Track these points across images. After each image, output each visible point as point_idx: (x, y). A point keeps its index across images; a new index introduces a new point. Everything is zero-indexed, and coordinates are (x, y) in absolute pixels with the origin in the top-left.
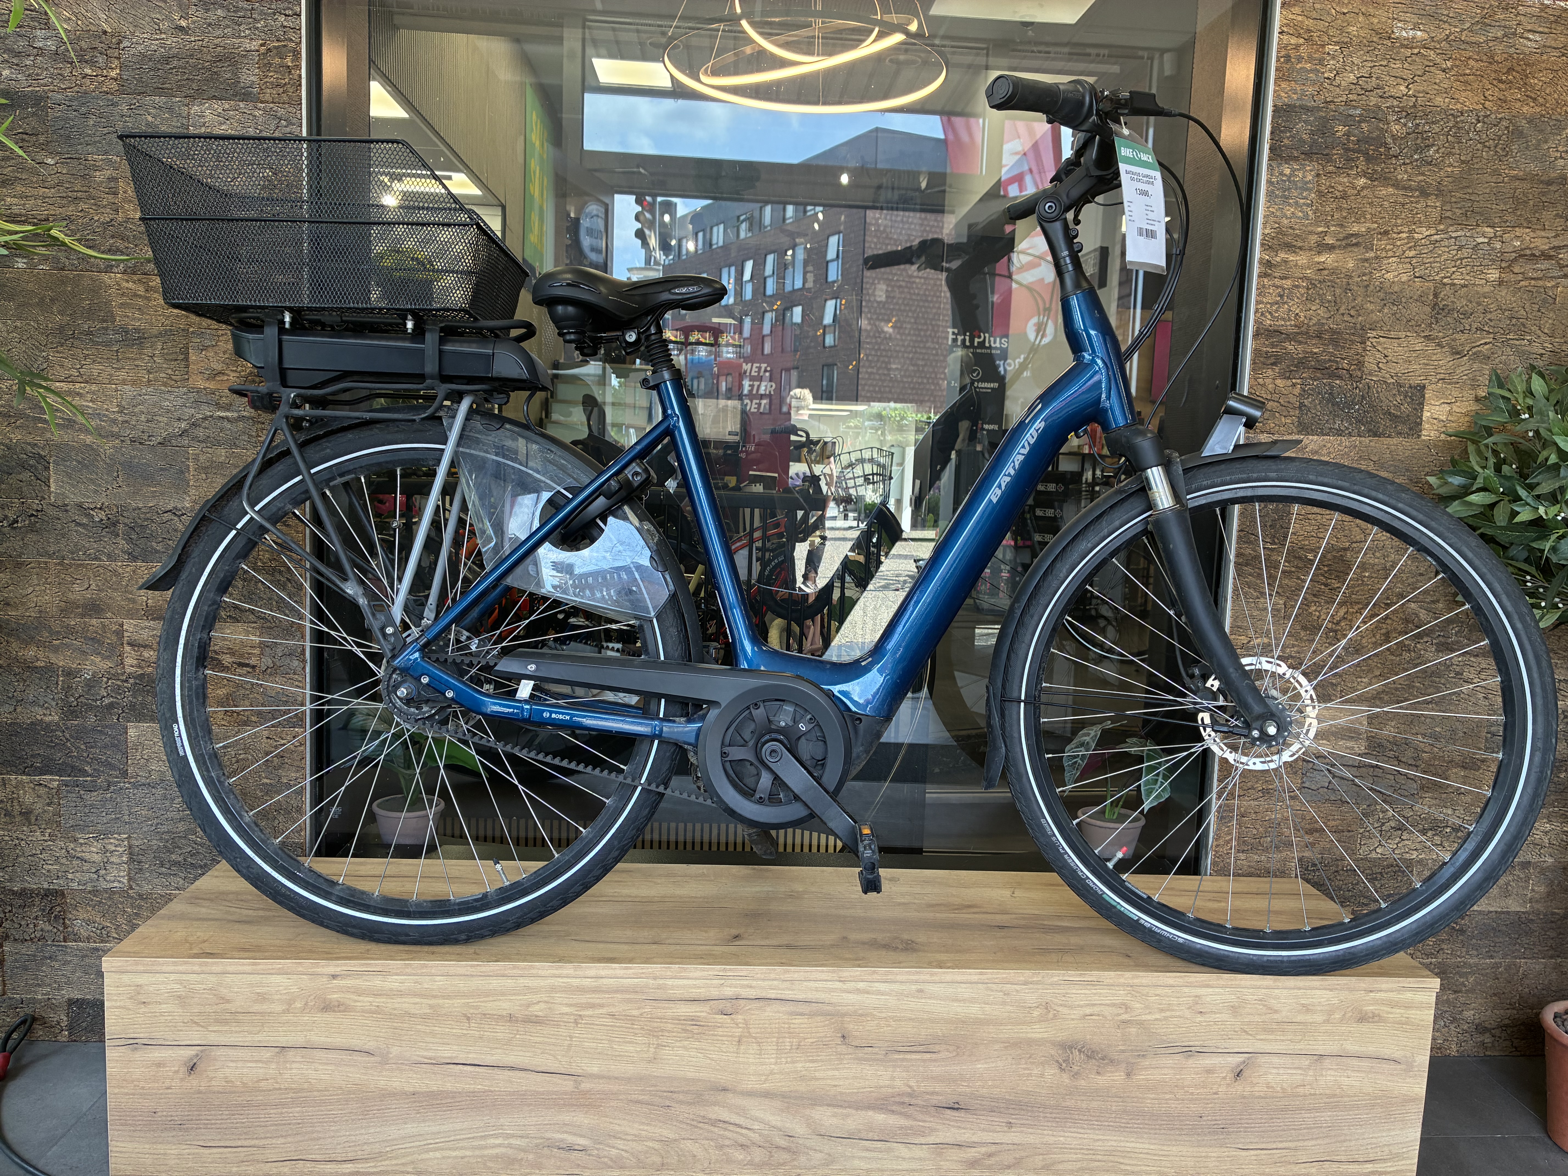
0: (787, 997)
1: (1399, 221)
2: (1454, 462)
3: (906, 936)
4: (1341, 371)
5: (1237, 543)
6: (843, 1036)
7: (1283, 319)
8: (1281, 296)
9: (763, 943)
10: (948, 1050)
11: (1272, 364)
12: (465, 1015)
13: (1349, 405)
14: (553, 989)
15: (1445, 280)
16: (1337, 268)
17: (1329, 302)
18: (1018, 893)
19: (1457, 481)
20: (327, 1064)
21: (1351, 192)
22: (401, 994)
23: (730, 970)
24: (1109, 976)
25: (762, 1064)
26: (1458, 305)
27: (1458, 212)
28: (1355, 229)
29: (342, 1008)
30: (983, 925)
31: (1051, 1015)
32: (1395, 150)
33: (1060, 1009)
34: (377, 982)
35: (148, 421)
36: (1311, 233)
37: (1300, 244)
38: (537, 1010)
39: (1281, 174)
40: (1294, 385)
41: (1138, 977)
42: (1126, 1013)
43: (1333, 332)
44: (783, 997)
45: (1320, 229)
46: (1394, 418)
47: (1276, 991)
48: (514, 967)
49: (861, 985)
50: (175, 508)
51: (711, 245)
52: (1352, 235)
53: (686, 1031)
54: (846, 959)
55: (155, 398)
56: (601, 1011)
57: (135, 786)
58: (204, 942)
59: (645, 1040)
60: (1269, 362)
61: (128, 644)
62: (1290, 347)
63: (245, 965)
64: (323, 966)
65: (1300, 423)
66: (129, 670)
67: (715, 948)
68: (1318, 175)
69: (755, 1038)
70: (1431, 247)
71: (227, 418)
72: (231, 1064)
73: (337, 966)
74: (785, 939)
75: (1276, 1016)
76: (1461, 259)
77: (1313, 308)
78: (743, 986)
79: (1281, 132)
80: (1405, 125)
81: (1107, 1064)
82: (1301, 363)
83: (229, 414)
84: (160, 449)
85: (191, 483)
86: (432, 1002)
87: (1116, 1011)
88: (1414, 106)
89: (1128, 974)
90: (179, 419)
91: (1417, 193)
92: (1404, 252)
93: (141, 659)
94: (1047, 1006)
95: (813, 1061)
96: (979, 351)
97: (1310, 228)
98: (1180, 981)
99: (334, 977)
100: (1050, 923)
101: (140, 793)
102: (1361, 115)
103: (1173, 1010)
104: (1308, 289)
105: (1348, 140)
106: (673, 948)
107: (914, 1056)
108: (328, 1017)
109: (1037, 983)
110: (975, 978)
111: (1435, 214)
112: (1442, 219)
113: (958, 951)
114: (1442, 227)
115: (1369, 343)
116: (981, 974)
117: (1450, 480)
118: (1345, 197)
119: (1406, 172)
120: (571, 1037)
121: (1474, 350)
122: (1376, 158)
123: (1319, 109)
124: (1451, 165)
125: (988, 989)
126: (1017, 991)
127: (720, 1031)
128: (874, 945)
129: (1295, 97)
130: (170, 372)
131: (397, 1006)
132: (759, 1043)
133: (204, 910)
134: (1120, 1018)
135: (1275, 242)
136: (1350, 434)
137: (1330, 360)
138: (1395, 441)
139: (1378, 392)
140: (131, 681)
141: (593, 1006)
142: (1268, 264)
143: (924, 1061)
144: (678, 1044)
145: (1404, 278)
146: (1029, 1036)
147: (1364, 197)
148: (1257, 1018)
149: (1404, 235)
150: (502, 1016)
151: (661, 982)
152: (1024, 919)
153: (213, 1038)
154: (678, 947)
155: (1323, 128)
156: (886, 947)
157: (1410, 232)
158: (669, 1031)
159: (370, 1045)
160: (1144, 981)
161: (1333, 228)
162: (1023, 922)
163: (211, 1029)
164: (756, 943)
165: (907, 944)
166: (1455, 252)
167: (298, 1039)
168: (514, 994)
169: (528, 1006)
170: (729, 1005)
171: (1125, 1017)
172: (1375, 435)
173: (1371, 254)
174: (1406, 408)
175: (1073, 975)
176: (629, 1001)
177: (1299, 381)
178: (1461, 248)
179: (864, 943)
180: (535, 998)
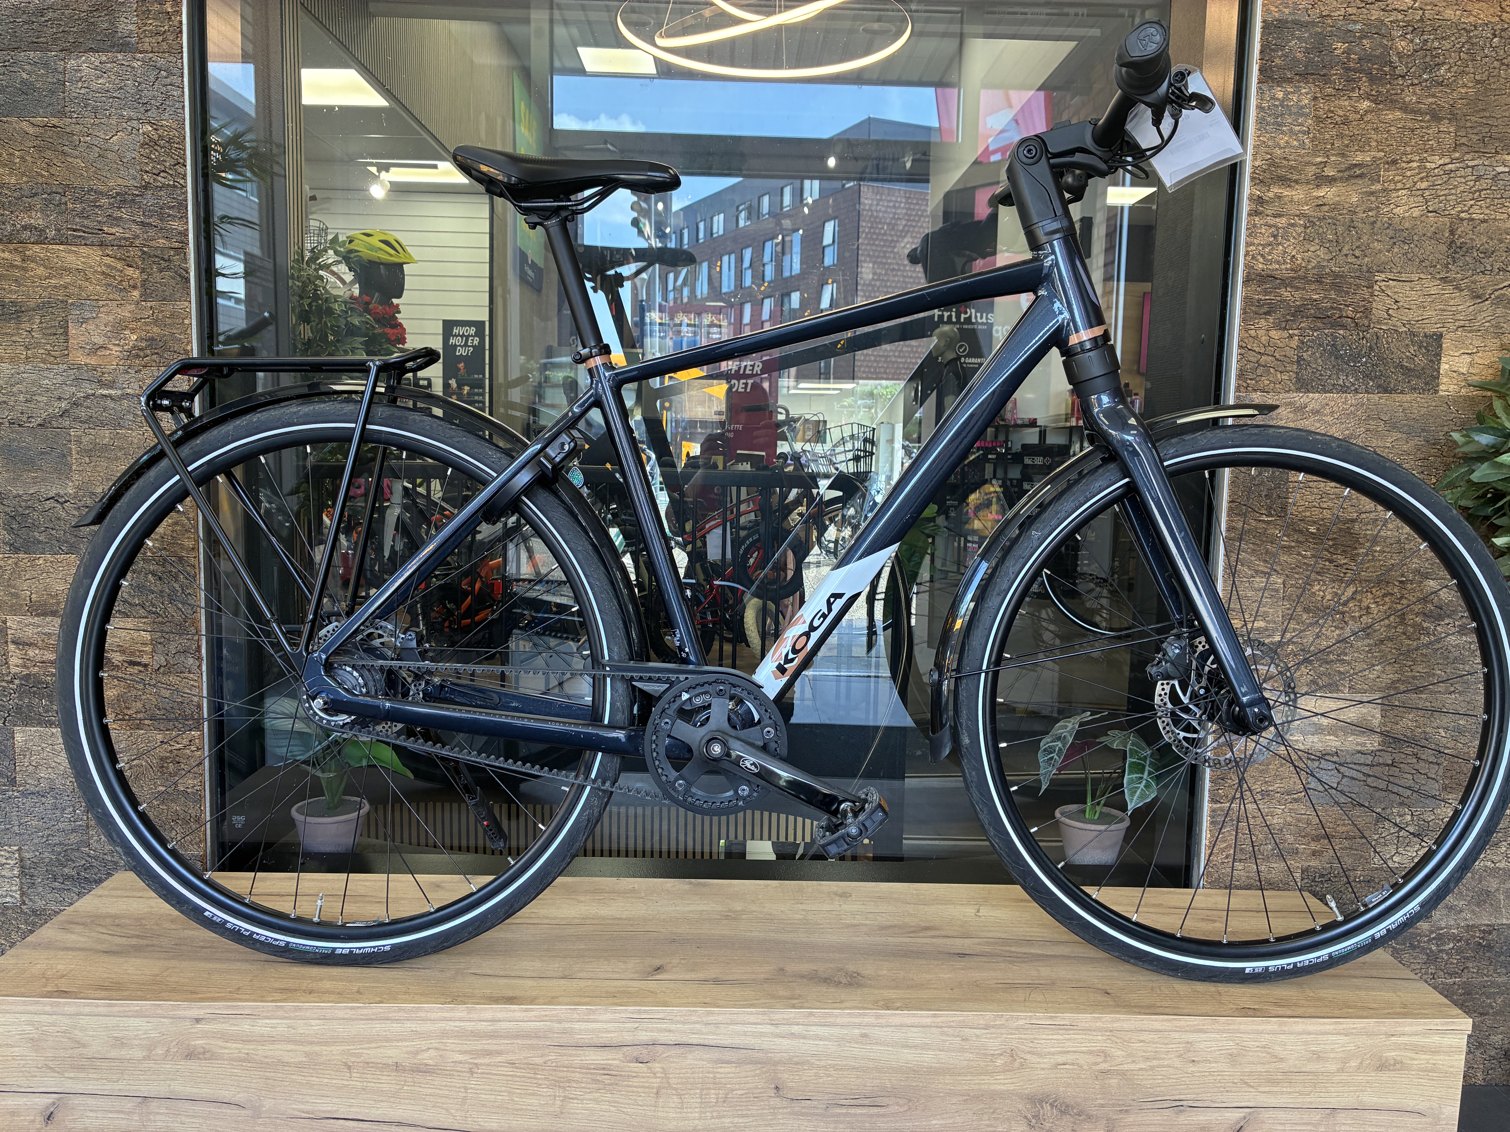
0: (712, 1043)
1: (1408, 149)
2: (1480, 418)
3: (851, 967)
4: (1344, 320)
5: (1228, 515)
6: (777, 1088)
7: (1278, 262)
8: (1275, 237)
9: (687, 977)
10: (898, 1104)
11: (1265, 314)
12: (345, 1064)
13: (1356, 357)
14: (444, 1034)
15: (1463, 215)
16: (1338, 203)
17: (1330, 241)
18: (984, 911)
19: (1485, 439)
20: (194, 1117)
21: (1352, 116)
22: (273, 1040)
23: (646, 1012)
24: (1085, 1019)
25: (684, 1119)
26: (1478, 243)
27: (1475, 138)
28: (1359, 158)
29: (208, 1055)
30: (940, 952)
31: (1016, 1065)
32: (1401, 69)
33: (1028, 1057)
34: (245, 1026)
35: (27, 401)
36: (1308, 163)
37: (1295, 177)
38: (428, 1058)
39: (1273, 98)
40: (1291, 336)
41: (1118, 1020)
42: (1105, 1061)
43: (1336, 275)
44: (706, 1042)
45: (1319, 160)
46: (1408, 372)
47: (1282, 1036)
48: (400, 1010)
49: (795, 1029)
50: (58, 495)
51: (712, 234)
52: (1356, 165)
53: (597, 1081)
54: (780, 997)
55: (34, 376)
56: (499, 1059)
57: (25, 794)
58: (63, 976)
59: (550, 1092)
60: (1262, 311)
61: (13, 642)
62: (1286, 293)
63: (101, 1006)
64: (185, 1009)
65: (1298, 379)
66: (14, 670)
67: (631, 983)
68: (1315, 98)
69: (676, 1089)
70: (1445, 178)
71: (110, 396)
72: (91, 1114)
73: (201, 1008)
74: (713, 972)
75: (1282, 1065)
76: (1480, 191)
77: (1312, 249)
78: (660, 1030)
79: (1271, 50)
80: (1412, 41)
81: (1085, 1120)
82: (1298, 312)
83: (112, 392)
84: (40, 431)
85: (74, 467)
86: (308, 1048)
87: (1092, 1059)
88: (1422, 20)
89: (1107, 1017)
90: (60, 399)
91: (1428, 117)
92: (1415, 183)
93: (26, 659)
94: (1012, 1054)
95: (743, 1116)
96: (965, 327)
97: (1306, 159)
98: (1167, 1025)
99: (198, 1020)
100: (1019, 950)
101: (29, 802)
102: (1362, 31)
103: (1160, 1059)
104: (1306, 227)
105: (1348, 58)
106: (582, 984)
107: (859, 1111)
108: (193, 1065)
109: (1000, 1027)
110: (928, 1021)
111: (1448, 141)
112: (1457, 146)
113: (909, 987)
114: (1457, 155)
115: (1376, 287)
116: (935, 1016)
117: (1476, 438)
118: (1346, 122)
119: (1414, 93)
120: (466, 1088)
121: (1497, 293)
122: (1380, 79)
123: (1313, 24)
124: (1465, 86)
125: (943, 1034)
126: (977, 1036)
127: (635, 1082)
128: (815, 978)
129: (1287, 11)
130: (48, 347)
131: (270, 1053)
132: (680, 1095)
133: (74, 937)
134: (1098, 1067)
135: (1267, 175)
136: (1356, 391)
137: (1332, 308)
138: (1408, 397)
139: (1388, 343)
140: (17, 682)
141: (489, 1053)
142: (1259, 201)
143: (871, 1116)
144: (587, 1096)
145: (1416, 213)
146: (992, 1088)
147: (1368, 122)
148: (1259, 1068)
149: (1415, 165)
150: (387, 1065)
151: (567, 1025)
152: (988, 944)
153: (70, 1086)
154: (590, 982)
155: (1320, 45)
156: (826, 981)
157: (1421, 161)
158: (577, 1082)
159: (241, 1097)
160: (1126, 1025)
161: (1333, 158)
162: (987, 949)
163: (67, 1075)
164: (680, 977)
165: (852, 977)
166: (1472, 183)
167: (162, 1089)
168: (401, 1040)
169: (417, 1053)
170: (645, 1051)
171: (1104, 1066)
172: (1386, 391)
173: (1378, 187)
174: (1421, 360)
175: (1041, 1017)
176: (532, 1047)
177: (1296, 332)
178: (1479, 178)
179: (802, 977)
180: (424, 1044)
